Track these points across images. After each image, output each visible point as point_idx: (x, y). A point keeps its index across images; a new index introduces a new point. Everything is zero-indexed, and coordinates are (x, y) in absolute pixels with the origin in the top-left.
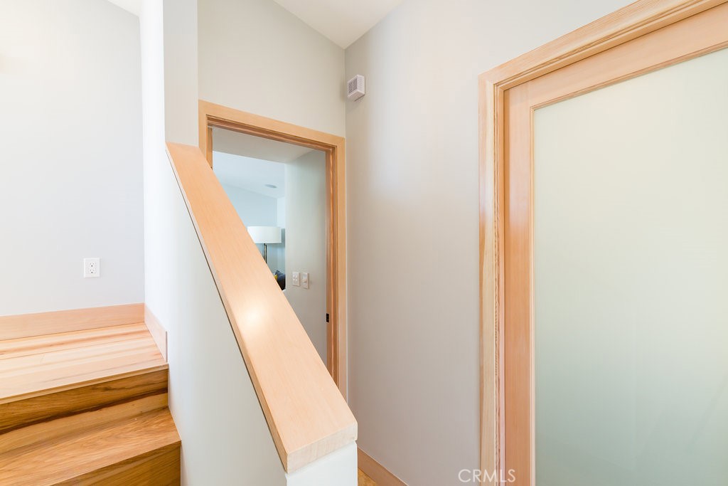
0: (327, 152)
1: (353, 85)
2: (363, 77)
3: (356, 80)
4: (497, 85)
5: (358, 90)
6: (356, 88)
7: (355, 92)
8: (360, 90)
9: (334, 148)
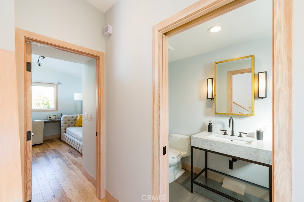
0: (96, 59)
1: (106, 29)
2: (111, 26)
3: (107, 27)
4: (159, 31)
5: (108, 31)
6: (107, 31)
7: (107, 32)
8: (110, 31)
9: (99, 57)
